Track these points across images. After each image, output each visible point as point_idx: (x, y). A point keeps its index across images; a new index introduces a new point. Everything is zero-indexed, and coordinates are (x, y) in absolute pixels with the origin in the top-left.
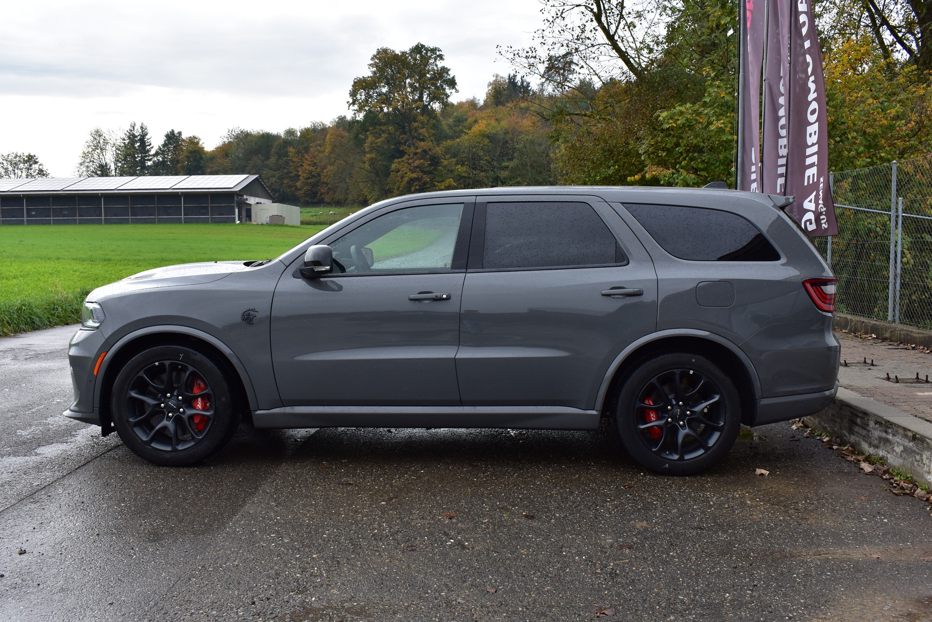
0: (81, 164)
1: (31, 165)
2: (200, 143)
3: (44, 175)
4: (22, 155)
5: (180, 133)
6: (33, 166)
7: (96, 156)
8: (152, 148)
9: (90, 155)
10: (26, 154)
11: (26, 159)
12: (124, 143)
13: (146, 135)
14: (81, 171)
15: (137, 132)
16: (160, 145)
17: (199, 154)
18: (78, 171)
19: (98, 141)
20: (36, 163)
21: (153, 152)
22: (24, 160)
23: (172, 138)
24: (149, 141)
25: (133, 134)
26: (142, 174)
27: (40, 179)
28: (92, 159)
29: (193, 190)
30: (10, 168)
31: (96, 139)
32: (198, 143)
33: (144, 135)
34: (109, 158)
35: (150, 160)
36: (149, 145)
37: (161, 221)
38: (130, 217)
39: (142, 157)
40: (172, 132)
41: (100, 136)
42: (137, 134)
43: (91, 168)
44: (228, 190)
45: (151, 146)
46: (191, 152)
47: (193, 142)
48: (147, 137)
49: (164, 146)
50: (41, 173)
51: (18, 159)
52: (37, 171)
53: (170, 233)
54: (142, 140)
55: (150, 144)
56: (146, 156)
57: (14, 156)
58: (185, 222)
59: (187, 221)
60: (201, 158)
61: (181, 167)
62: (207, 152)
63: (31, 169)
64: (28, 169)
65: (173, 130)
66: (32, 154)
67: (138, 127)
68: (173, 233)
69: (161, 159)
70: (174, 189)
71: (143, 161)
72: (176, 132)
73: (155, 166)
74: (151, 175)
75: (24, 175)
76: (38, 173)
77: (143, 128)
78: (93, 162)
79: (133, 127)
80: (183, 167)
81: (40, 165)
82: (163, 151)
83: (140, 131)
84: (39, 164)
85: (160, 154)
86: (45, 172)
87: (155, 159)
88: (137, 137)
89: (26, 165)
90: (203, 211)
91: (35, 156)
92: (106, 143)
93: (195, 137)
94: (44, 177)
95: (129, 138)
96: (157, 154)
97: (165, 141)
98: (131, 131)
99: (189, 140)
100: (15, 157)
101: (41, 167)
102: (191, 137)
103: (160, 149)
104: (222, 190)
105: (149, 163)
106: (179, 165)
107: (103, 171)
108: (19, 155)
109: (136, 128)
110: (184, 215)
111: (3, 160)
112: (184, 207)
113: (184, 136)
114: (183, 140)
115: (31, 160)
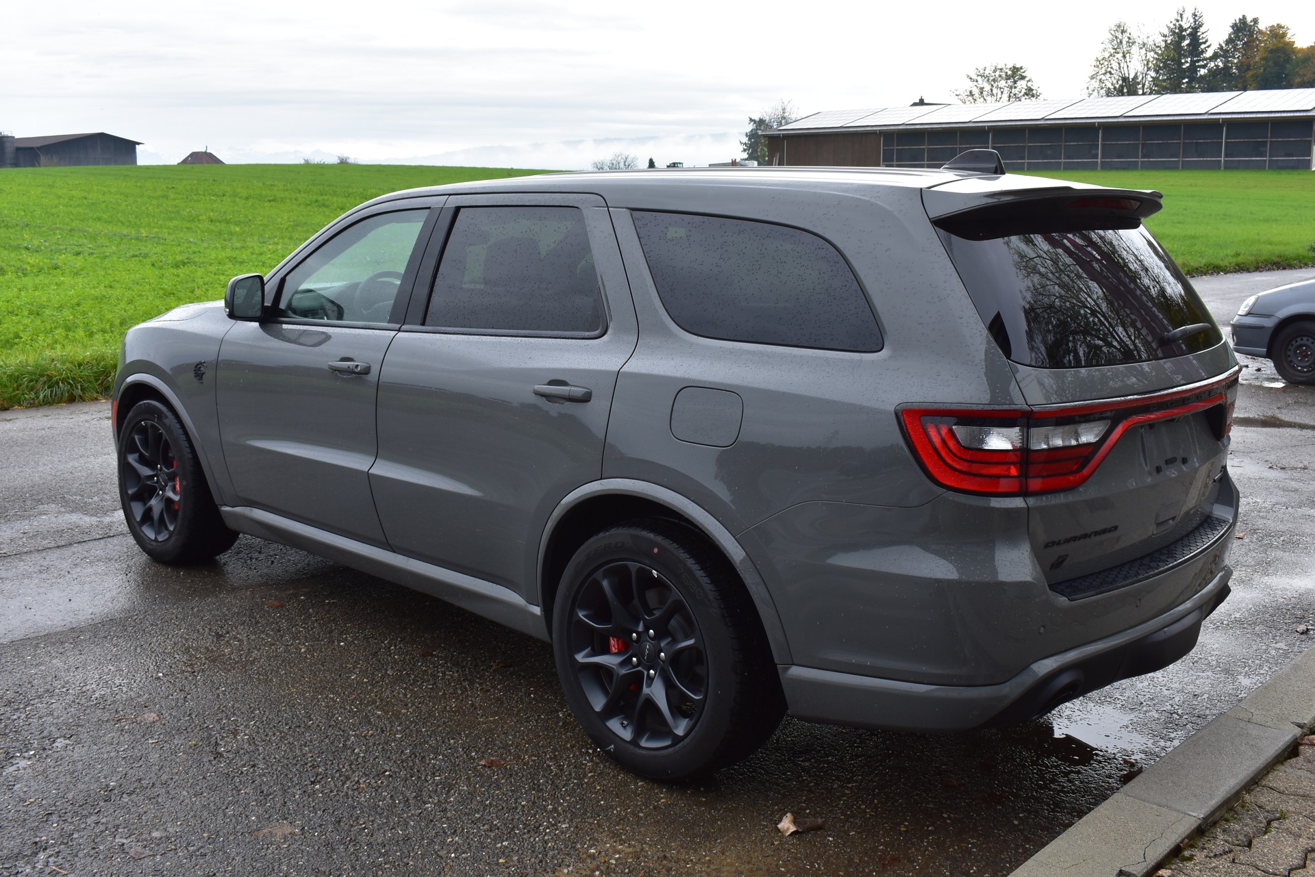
0: (1092, 78)
1: (1015, 82)
2: (1289, 36)
3: (1033, 96)
4: (1004, 67)
5: (1255, 21)
6: (1019, 83)
7: (1115, 65)
8: (1209, 47)
9: (1106, 63)
10: (1010, 65)
11: (1010, 73)
12: (1166, 41)
13: (1201, 26)
14: (1091, 88)
15: (1187, 23)
16: (1222, 43)
17: (1284, 53)
18: (1088, 88)
19: (1121, 40)
20: (1023, 78)
21: (1209, 54)
22: (1006, 75)
23: (1243, 29)
24: (1204, 36)
25: (1181, 26)
26: (1190, 90)
27: (1025, 101)
28: (1109, 69)
29: (1242, 116)
30: (987, 87)
31: (1116, 37)
32: (1284, 35)
33: (1195, 29)
34: (1135, 66)
35: (1204, 67)
36: (1205, 43)
37: (1188, 166)
38: (1140, 160)
39: (1193, 63)
40: (1243, 20)
41: (1123, 32)
42: (1185, 26)
43: (1106, 82)
44: (1301, 114)
45: (1208, 44)
46: (1271, 51)
47: (1277, 33)
48: (1202, 30)
49: (1229, 41)
50: (1030, 93)
51: (998, 73)
52: (1024, 91)
53: (1191, 185)
54: (1194, 35)
55: (1206, 41)
56: (1198, 61)
57: (993, 68)
58: (1226, 168)
59: (1229, 167)
60: (1288, 60)
61: (1252, 76)
62: (1302, 50)
63: (1015, 88)
64: (1011, 88)
65: (1244, 16)
66: (1018, 66)
67: (1188, 16)
68: (1196, 186)
69: (1221, 65)
70: (1212, 114)
71: (1193, 68)
72: (1249, 19)
73: (1210, 76)
74: (1203, 91)
75: (1005, 96)
76: (1025, 93)
77: (1196, 15)
78: (1111, 73)
79: (1181, 15)
80: (1255, 77)
81: (1028, 81)
82: (1226, 51)
83: (1192, 20)
84: (1027, 79)
85: (1221, 56)
86: (1034, 92)
87: (1212, 64)
88: (1186, 30)
89: (1009, 81)
90: (1257, 149)
91: (1021, 68)
92: (1131, 42)
93: (1279, 26)
94: (1033, 99)
95: (1174, 33)
96: (1215, 56)
97: (1230, 35)
98: (1178, 21)
99: (1270, 31)
100: (995, 71)
101: (1029, 84)
102: (1273, 26)
103: (1221, 48)
104: (1292, 114)
105: (1203, 72)
106: (1250, 73)
107: (1128, 87)
108: (999, 67)
109: (1185, 16)
110: (1226, 156)
111: (978, 75)
112: (1226, 142)
113: (1262, 26)
114: (1260, 32)
115: (1016, 74)
